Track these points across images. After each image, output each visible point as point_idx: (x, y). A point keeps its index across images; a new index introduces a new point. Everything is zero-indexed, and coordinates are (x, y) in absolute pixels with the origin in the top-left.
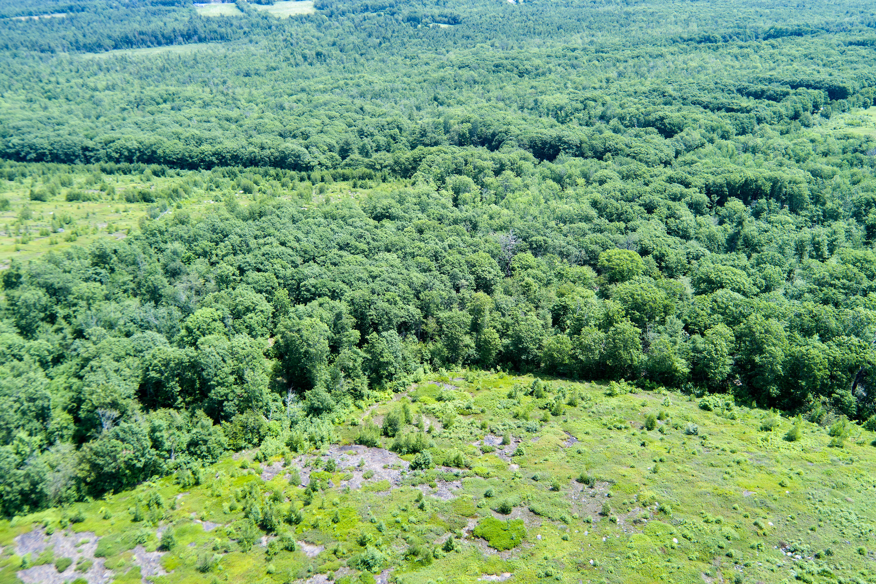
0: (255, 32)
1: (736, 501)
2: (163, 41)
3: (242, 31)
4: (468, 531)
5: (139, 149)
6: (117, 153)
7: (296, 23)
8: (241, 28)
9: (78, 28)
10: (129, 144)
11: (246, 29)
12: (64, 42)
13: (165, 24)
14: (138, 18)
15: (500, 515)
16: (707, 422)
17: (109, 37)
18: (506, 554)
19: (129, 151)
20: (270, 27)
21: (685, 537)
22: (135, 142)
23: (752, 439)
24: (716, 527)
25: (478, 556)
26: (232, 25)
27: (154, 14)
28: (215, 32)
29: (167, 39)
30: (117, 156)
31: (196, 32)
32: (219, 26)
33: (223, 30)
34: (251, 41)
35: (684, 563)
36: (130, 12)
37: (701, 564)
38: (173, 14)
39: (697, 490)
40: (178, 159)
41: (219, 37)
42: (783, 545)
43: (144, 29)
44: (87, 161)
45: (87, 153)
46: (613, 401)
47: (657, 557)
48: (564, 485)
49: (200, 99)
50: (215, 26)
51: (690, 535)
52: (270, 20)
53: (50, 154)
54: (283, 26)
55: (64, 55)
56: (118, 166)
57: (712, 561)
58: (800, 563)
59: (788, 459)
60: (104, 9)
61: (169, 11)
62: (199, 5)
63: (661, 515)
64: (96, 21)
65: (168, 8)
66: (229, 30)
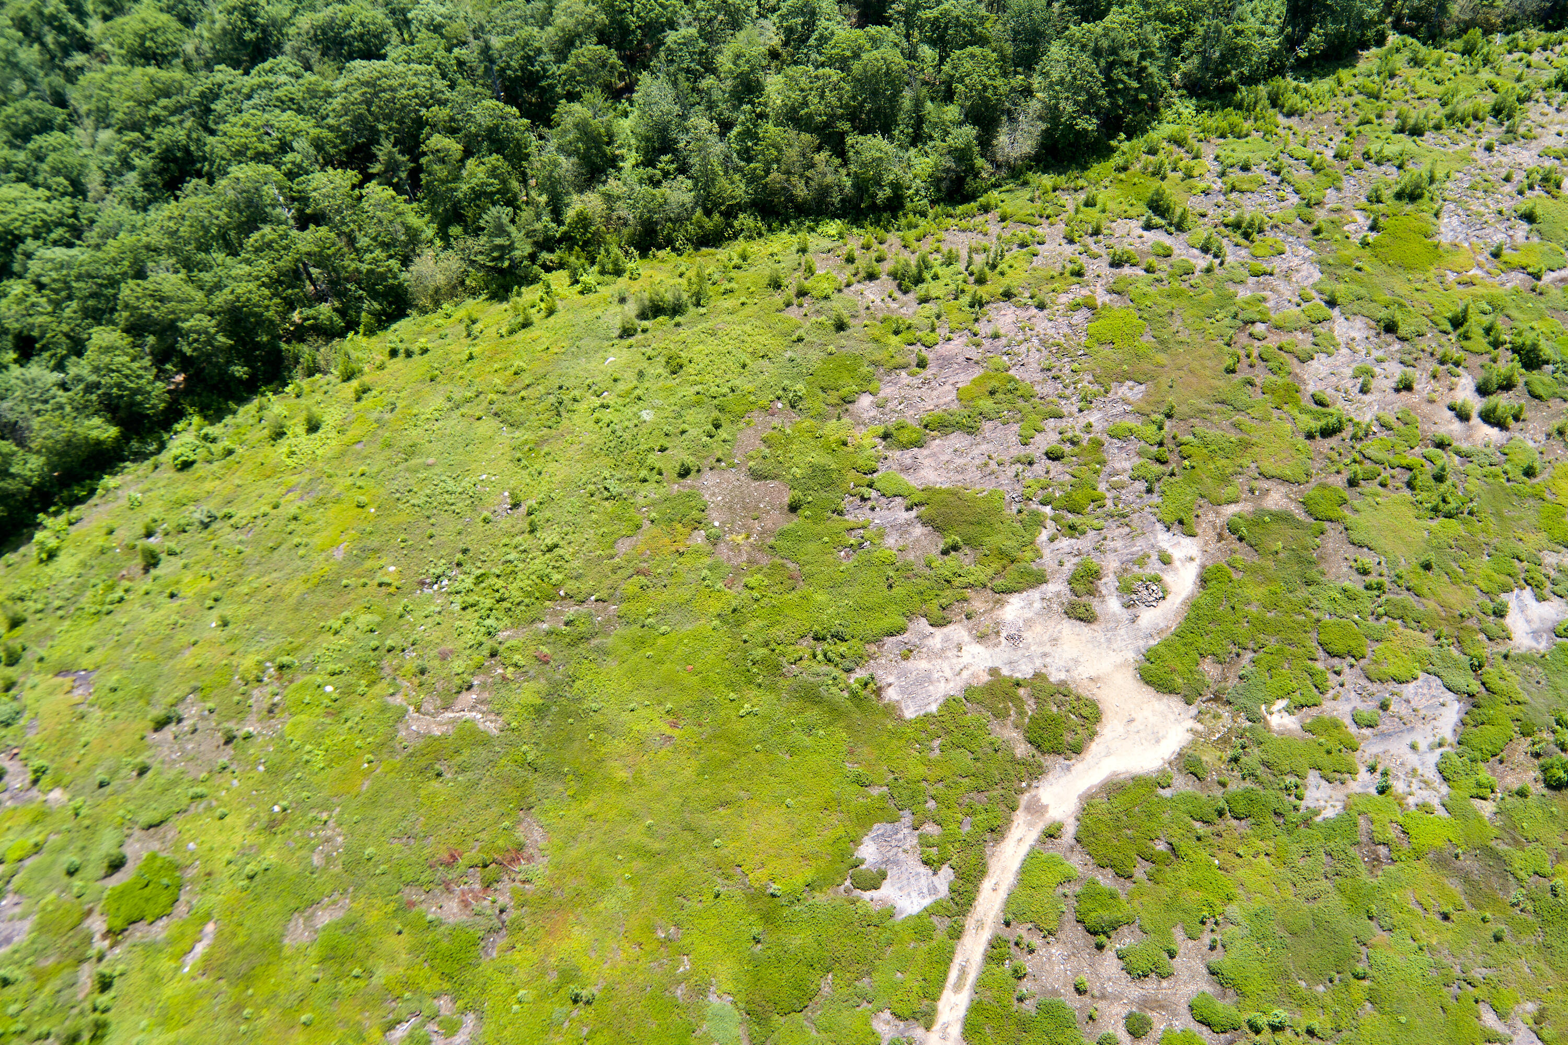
1: (339, 576)
4: (105, 936)
15: (118, 876)
16: (209, 486)
18: (182, 908)
21: (333, 674)
23: (277, 466)
24: (350, 630)
25: (152, 949)
35: (362, 704)
37: (376, 689)
39: (292, 601)
42: (422, 583)
46: (66, 563)
47: (333, 728)
48: (147, 753)
51: (337, 667)
57: (383, 674)
58: (452, 589)
59: (336, 463)
63: (288, 674)
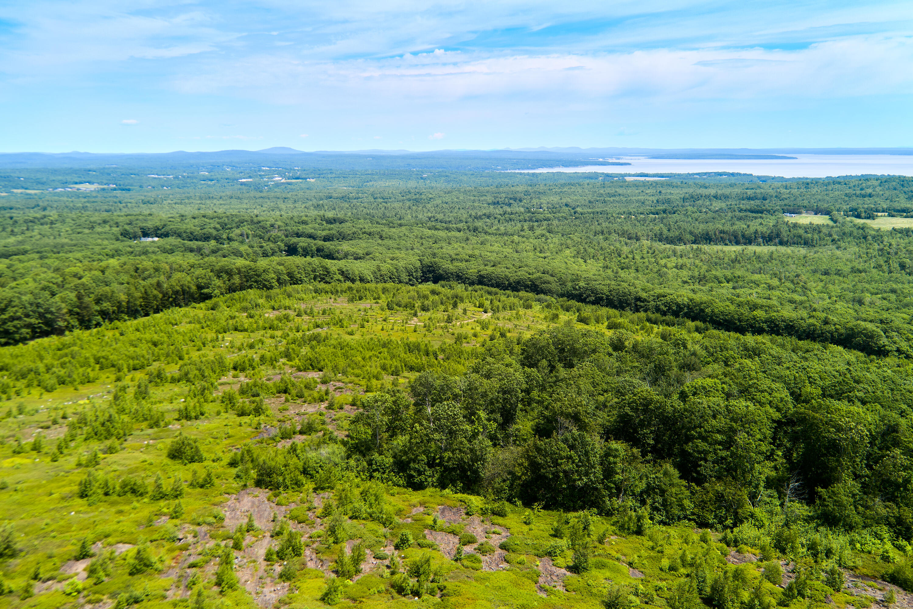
0: (846, 240)
2: (742, 241)
3: (830, 239)
5: (688, 307)
6: (666, 306)
7: (899, 235)
8: (830, 235)
9: (665, 225)
10: (679, 300)
11: (835, 237)
12: (650, 233)
13: (748, 226)
14: (723, 221)
17: (691, 233)
19: (678, 305)
20: (865, 238)
22: (685, 299)
26: (820, 232)
27: (740, 219)
28: (800, 237)
29: (746, 239)
30: (665, 309)
31: (778, 235)
32: (806, 232)
33: (809, 235)
34: (838, 248)
36: (717, 216)
38: (760, 220)
40: (726, 320)
41: (802, 242)
43: (726, 228)
44: (637, 310)
45: (638, 303)
49: (766, 284)
50: (801, 232)
52: (866, 231)
53: (607, 299)
54: (882, 236)
55: (646, 243)
56: (664, 318)
60: (693, 213)
61: (756, 218)
62: (788, 214)
64: (683, 221)
65: (754, 215)
66: (816, 236)
